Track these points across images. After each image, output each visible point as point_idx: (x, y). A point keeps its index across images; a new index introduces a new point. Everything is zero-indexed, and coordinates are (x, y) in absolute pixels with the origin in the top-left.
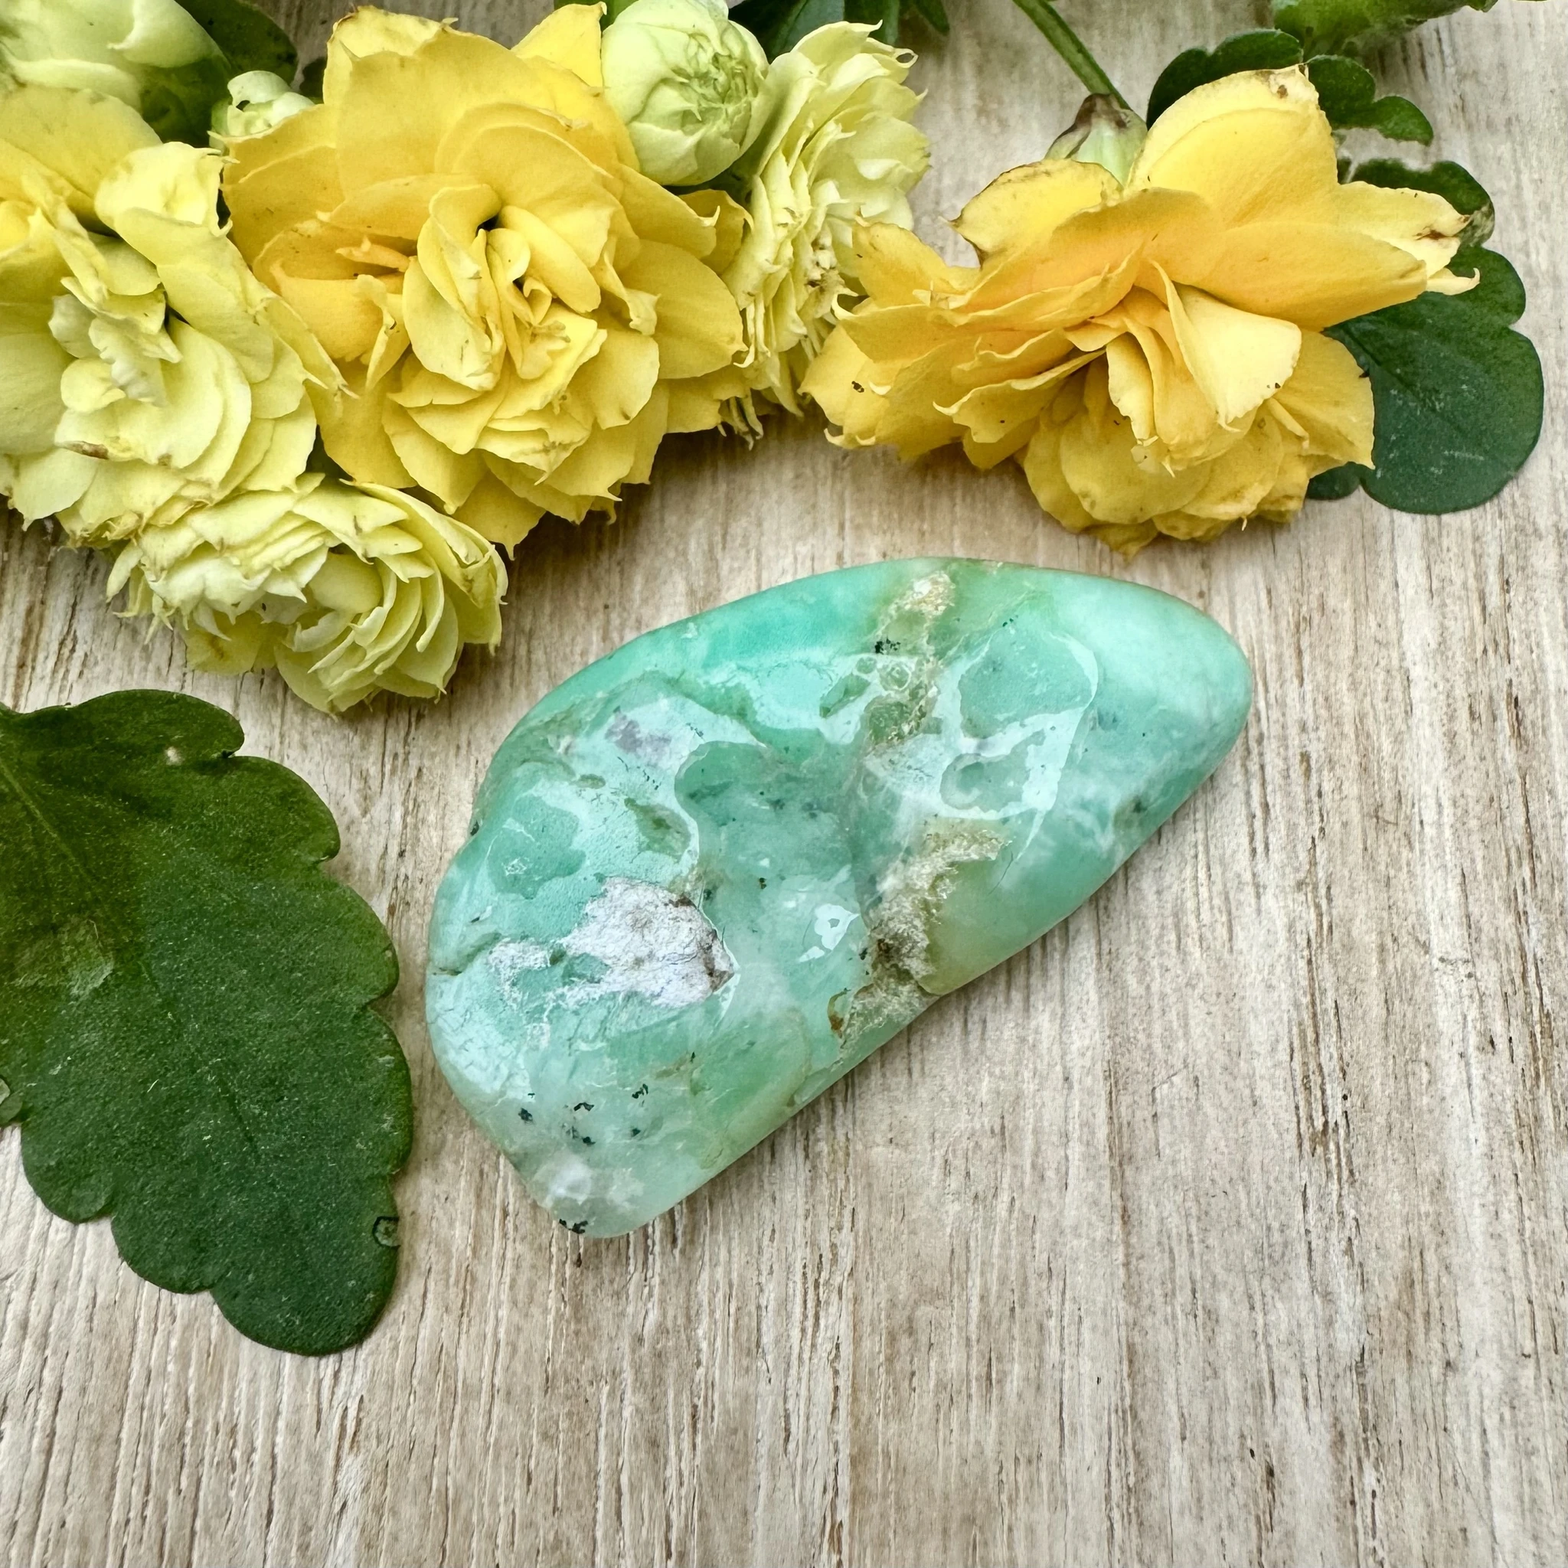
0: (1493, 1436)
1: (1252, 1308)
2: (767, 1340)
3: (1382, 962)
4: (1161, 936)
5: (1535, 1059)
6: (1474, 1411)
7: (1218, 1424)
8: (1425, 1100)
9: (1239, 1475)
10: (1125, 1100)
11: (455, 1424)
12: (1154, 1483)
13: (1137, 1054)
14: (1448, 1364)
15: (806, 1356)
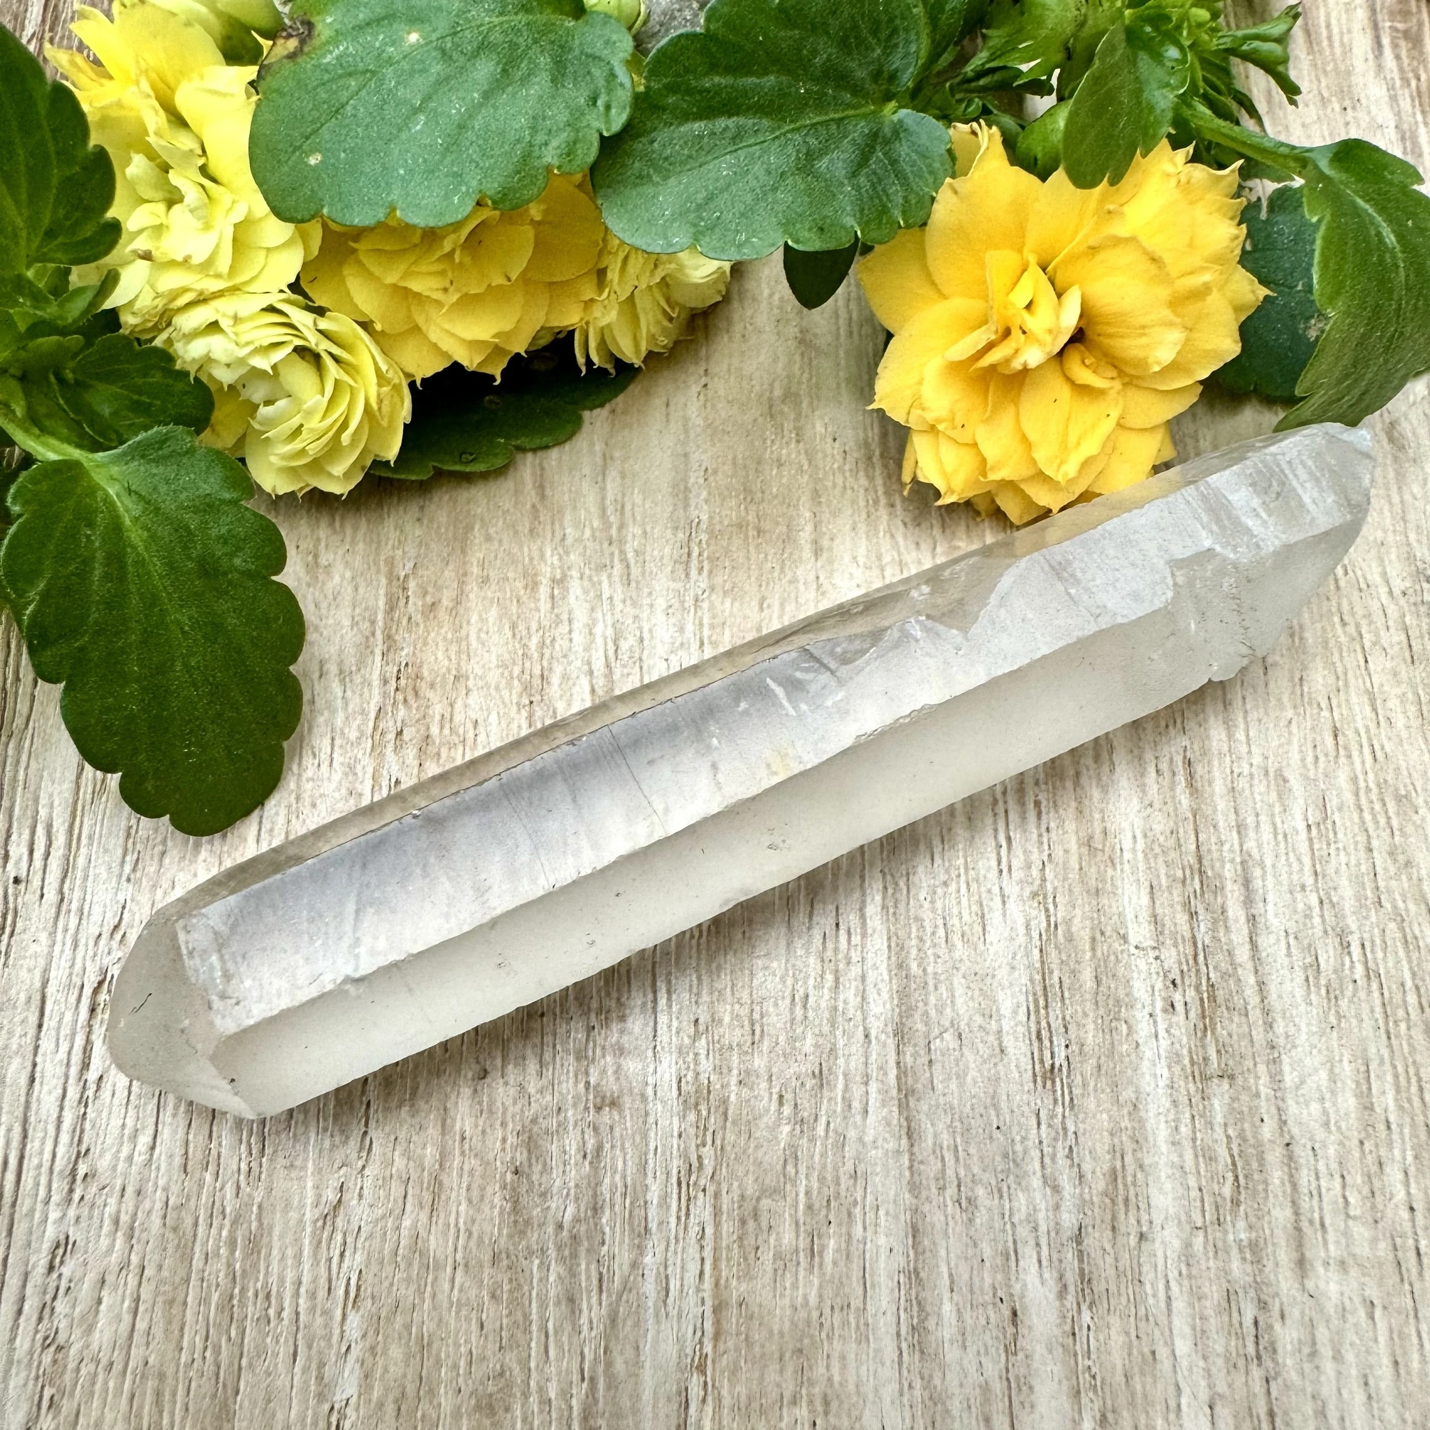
0: (1173, 1284)
1: (1001, 1197)
2: (653, 1226)
3: (1093, 949)
4: (934, 933)
5: (1204, 1017)
6: (1160, 1267)
7: (976, 1280)
8: (1125, 1047)
9: (992, 1316)
10: (909, 1050)
11: (429, 1288)
12: (931, 1324)
13: (917, 1017)
14: (1142, 1236)
15: (681, 1235)
